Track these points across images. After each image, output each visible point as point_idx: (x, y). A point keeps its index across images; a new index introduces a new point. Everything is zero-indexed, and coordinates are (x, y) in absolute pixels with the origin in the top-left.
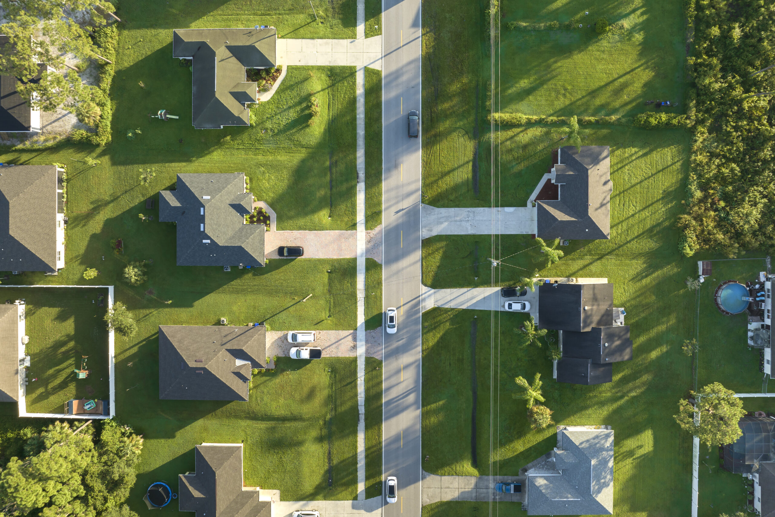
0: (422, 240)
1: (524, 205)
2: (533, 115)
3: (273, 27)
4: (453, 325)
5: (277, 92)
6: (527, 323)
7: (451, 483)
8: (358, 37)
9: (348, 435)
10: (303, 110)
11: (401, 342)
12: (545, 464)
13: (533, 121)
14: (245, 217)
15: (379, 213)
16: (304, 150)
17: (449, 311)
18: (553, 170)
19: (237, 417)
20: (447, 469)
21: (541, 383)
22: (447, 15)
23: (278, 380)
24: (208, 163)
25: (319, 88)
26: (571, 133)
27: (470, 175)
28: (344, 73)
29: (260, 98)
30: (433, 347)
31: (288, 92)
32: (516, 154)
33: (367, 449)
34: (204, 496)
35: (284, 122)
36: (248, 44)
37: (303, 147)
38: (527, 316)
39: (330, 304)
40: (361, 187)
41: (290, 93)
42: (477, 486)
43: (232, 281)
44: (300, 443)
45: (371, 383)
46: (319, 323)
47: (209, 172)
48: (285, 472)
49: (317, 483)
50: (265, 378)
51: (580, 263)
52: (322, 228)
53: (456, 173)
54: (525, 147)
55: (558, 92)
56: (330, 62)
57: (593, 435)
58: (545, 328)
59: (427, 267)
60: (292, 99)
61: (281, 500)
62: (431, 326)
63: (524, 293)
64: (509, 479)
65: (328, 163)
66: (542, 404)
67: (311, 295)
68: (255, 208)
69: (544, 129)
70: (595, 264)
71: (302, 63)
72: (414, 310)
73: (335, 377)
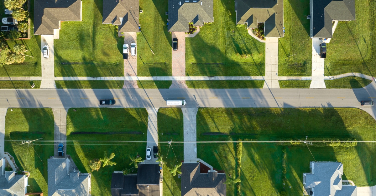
0: (181, 108)
1: (198, 157)
2: (241, 161)
3: (284, 36)
4: (140, 123)
5: (252, 38)
6: (141, 158)
7: (63, 122)
8: (279, 77)
9: (86, 72)
10: (244, 50)
11: (131, 97)
12: (72, 167)
13: (238, 161)
14: (192, 22)
15: (194, 87)
16: (224, 51)
17: (146, 121)
18: (215, 171)
19: (95, 18)
20: (70, 120)
21: (112, 165)
22: (289, 120)
23: (113, 38)
24: (218, 4)
25: (254, 58)
26: (233, 179)
27: (212, 131)
28: (262, 70)
29: (250, 30)
30: (129, 113)
31: (253, 43)
32: (222, 153)
33: (79, 81)
34: (56, 2)
35: (238, 41)
36: (276, 24)
37: (226, 50)
38: (144, 158)
39: (149, 64)
40: (207, 78)
41: (252, 44)
42: (61, 134)
43: (161, 16)
44: (82, 49)
45: (111, 83)
46: (141, 58)
47: (214, 5)
48: (68, 41)
49: (63, 57)
50: (114, 32)
51: (170, 184)
52: (186, 59)
53: (213, 124)
54: (226, 157)
55: (252, 173)
56: (267, 63)
57: (86, 190)
58: (138, 167)
59: (168, 110)
60: (249, 45)
61: (54, 39)
62: (139, 112)
63: (155, 157)
64: (65, 150)
65: (218, 62)
66: (102, 165)
67: (154, 54)
68: (196, 27)
69: (234, 167)
70: (169, 191)
71: (266, 50)
72: (147, 104)
73: (114, 66)
